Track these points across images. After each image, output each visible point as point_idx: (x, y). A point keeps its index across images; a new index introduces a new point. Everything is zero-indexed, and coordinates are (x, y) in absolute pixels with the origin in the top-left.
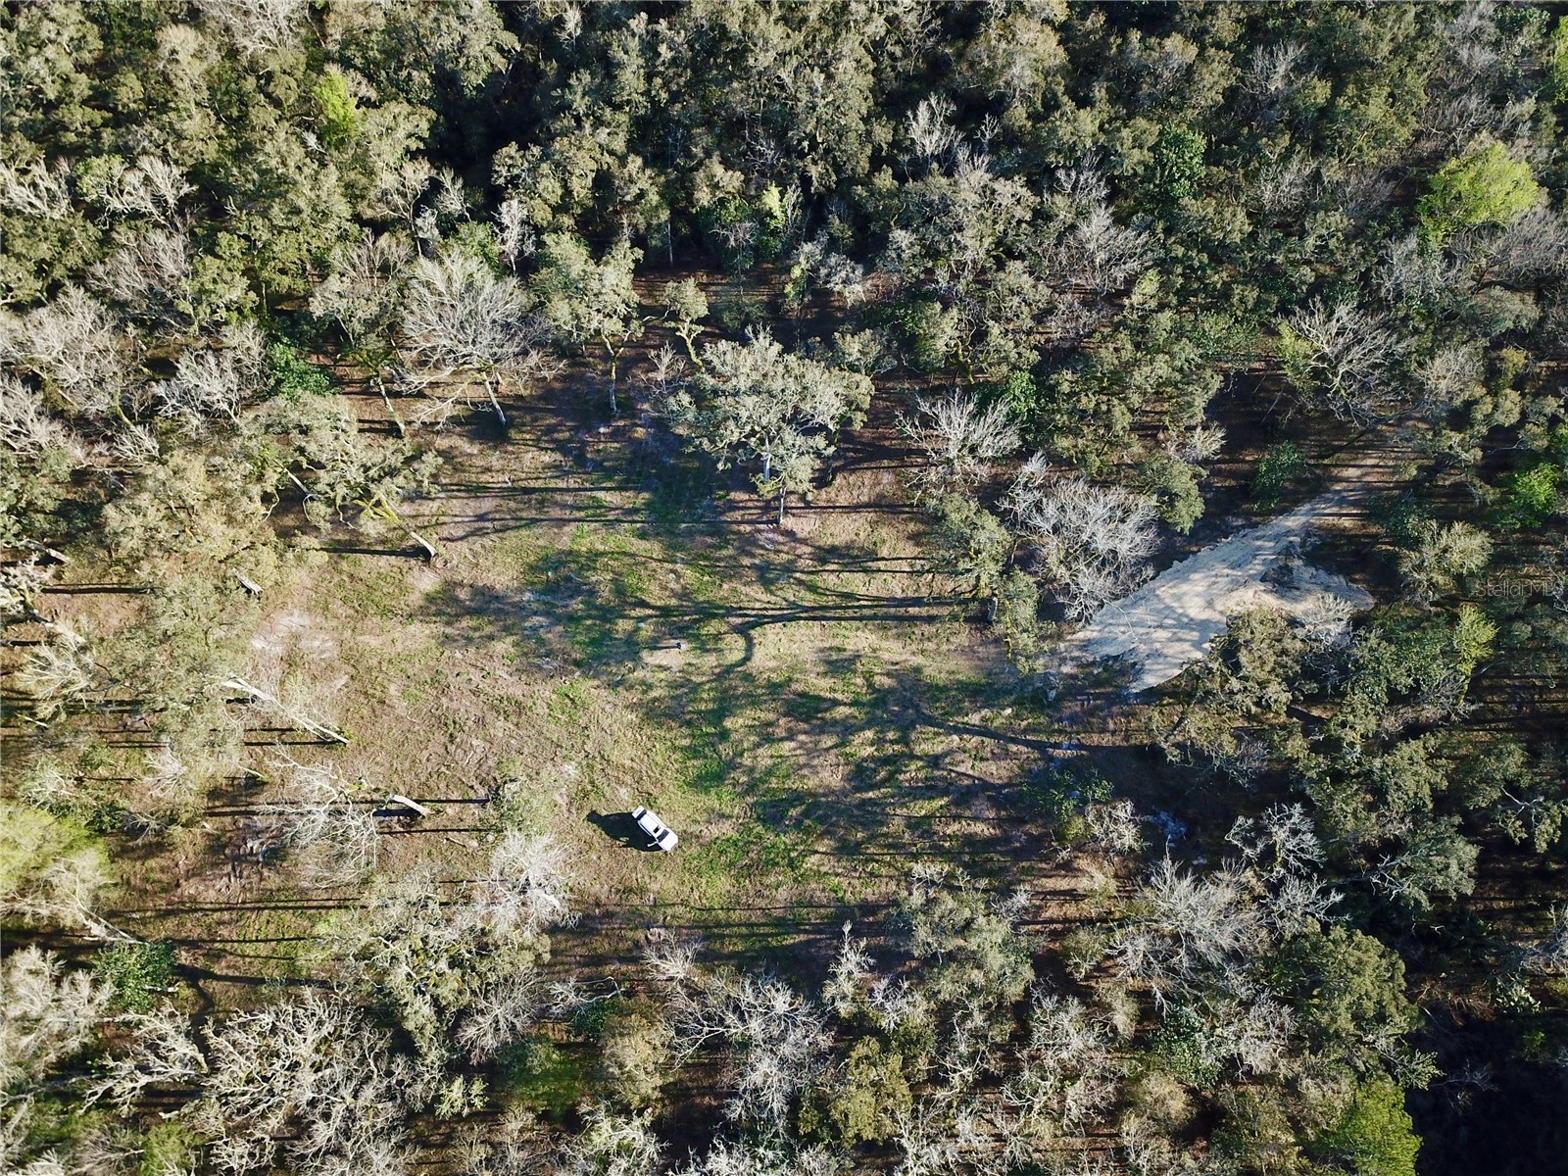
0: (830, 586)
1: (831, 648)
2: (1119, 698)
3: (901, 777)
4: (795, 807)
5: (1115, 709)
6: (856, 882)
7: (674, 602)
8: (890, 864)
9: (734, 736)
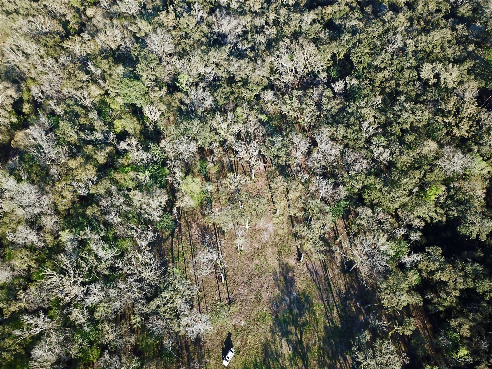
7: (305, 344)
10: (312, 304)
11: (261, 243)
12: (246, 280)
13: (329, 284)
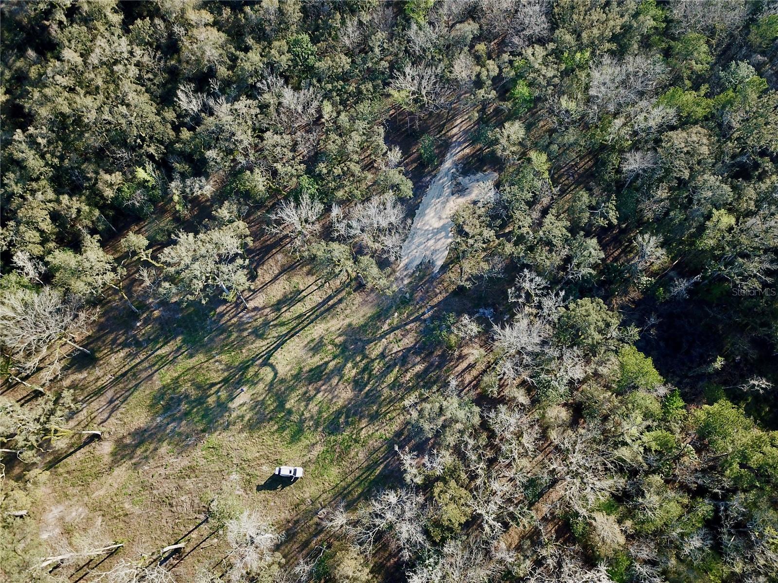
0: (289, 318)
1: (308, 343)
2: (433, 278)
3: (374, 372)
4: (340, 418)
5: (434, 284)
6: (386, 427)
7: (226, 374)
8: (394, 410)
9: (294, 409)
10: (164, 387)
12: (165, 509)
13: (123, 375)
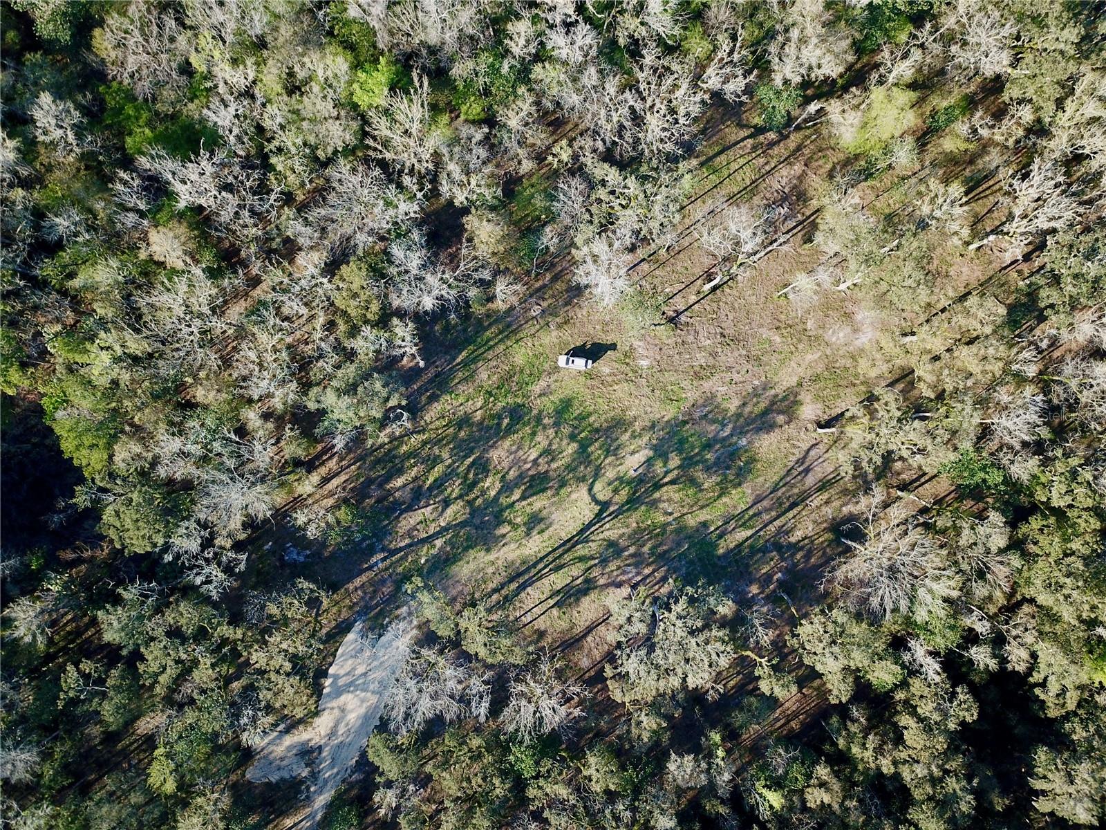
0: (573, 567)
1: (547, 528)
2: (364, 611)
3: (459, 481)
4: (508, 424)
5: (362, 604)
6: (449, 407)
7: (657, 495)
8: (437, 429)
9: (565, 442)
10: (740, 484)
11: (820, 332)
12: (729, 332)
13: (794, 505)
